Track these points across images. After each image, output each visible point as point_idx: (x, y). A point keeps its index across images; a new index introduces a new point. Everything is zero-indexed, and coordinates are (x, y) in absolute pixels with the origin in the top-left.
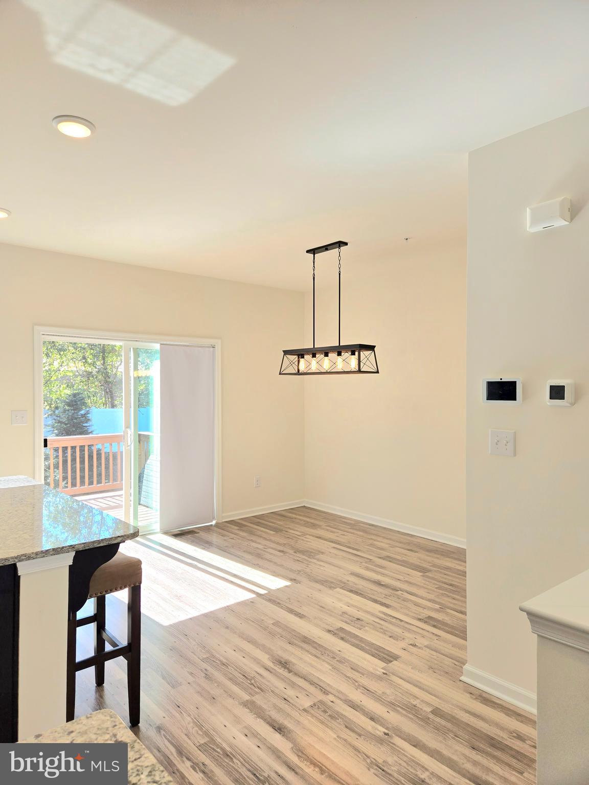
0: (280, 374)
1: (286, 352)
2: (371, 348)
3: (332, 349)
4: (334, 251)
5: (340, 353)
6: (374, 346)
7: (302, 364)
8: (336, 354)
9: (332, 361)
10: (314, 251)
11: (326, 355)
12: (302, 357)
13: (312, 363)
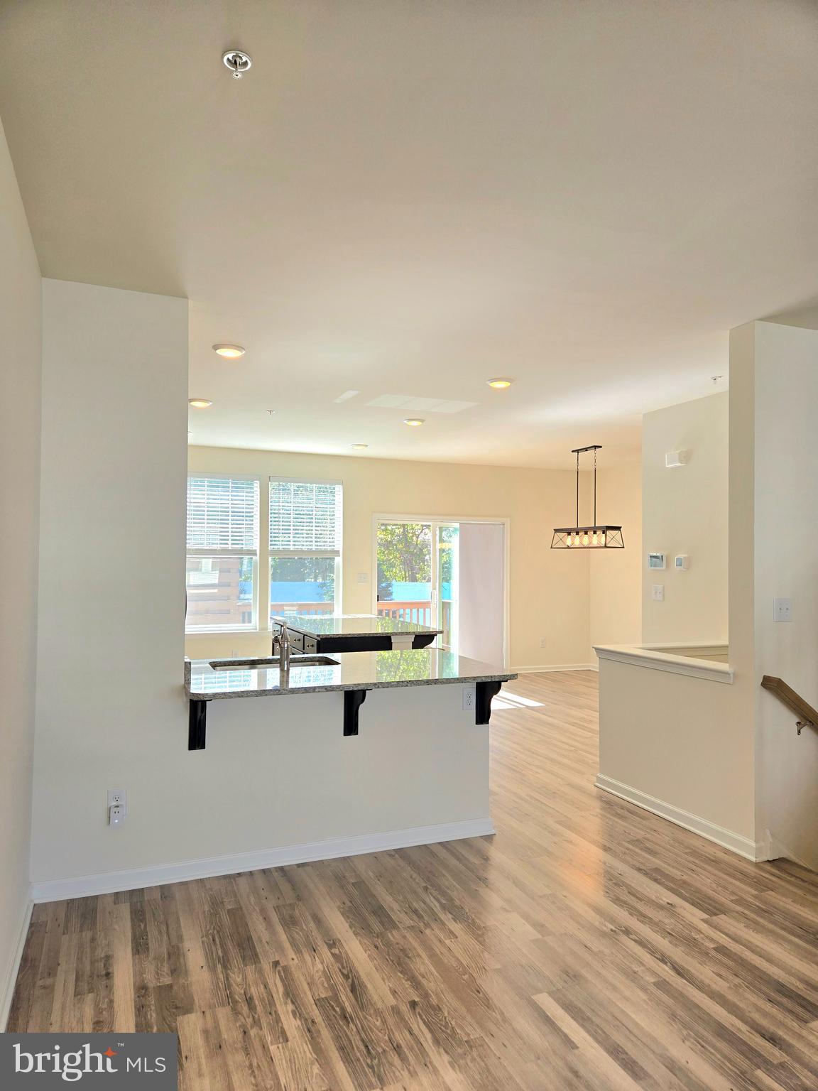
0: (551, 548)
1: (556, 531)
2: (618, 528)
3: (590, 528)
4: (591, 452)
5: (595, 533)
6: (621, 527)
7: (569, 541)
8: (592, 533)
9: (590, 538)
10: (578, 451)
11: (586, 533)
12: (569, 534)
13: (575, 540)
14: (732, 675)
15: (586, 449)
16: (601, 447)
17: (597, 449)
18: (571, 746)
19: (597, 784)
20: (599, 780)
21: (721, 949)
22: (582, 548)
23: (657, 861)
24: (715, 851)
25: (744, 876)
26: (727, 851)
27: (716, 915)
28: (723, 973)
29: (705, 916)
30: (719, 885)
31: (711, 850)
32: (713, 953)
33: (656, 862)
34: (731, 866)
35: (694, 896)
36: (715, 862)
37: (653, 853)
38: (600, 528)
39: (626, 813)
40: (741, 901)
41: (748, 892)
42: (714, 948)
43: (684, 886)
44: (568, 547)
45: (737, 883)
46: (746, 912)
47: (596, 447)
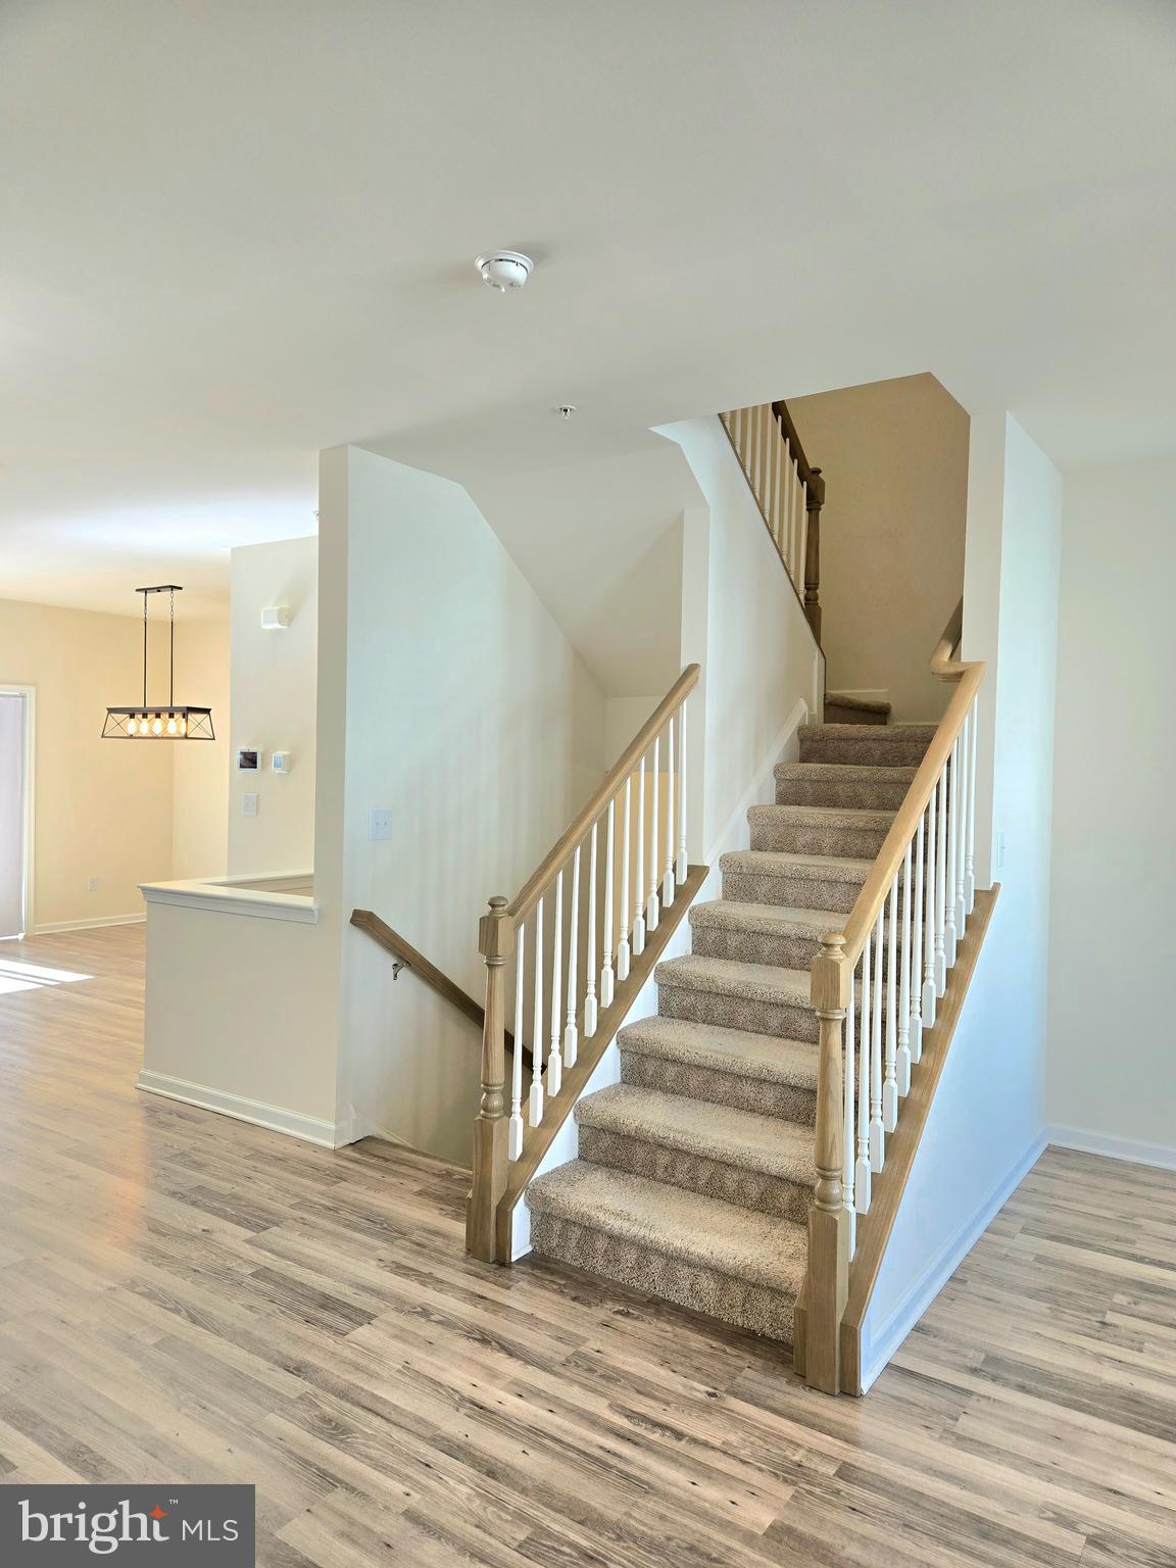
0: (103, 736)
1: (111, 710)
2: (207, 711)
3: (164, 710)
4: (167, 594)
5: (171, 716)
6: (210, 710)
7: (132, 726)
8: (167, 716)
9: (166, 723)
10: (146, 591)
11: (158, 716)
12: (132, 716)
13: (142, 726)
14: (316, 912)
15: (159, 590)
16: (181, 588)
17: (176, 592)
18: (113, 1036)
19: (140, 1085)
20: (143, 1078)
21: (262, 1273)
22: (150, 738)
23: (204, 1177)
24: (287, 1145)
25: (315, 1171)
26: (301, 1143)
27: (265, 1229)
28: (255, 1303)
29: (250, 1234)
30: (278, 1188)
31: (281, 1147)
32: (250, 1280)
33: (200, 1177)
34: (301, 1161)
35: (243, 1212)
36: (281, 1160)
37: (199, 1166)
38: (178, 709)
39: (174, 1119)
40: (304, 1204)
41: (314, 1190)
42: (252, 1275)
43: (233, 1201)
44: (131, 737)
45: (304, 1181)
46: (305, 1216)
47: (173, 588)
